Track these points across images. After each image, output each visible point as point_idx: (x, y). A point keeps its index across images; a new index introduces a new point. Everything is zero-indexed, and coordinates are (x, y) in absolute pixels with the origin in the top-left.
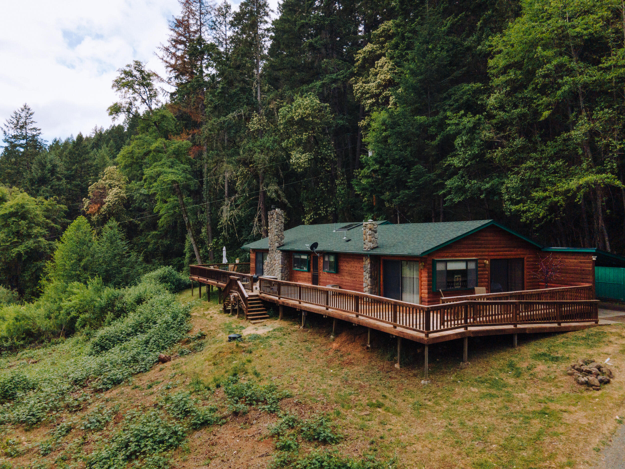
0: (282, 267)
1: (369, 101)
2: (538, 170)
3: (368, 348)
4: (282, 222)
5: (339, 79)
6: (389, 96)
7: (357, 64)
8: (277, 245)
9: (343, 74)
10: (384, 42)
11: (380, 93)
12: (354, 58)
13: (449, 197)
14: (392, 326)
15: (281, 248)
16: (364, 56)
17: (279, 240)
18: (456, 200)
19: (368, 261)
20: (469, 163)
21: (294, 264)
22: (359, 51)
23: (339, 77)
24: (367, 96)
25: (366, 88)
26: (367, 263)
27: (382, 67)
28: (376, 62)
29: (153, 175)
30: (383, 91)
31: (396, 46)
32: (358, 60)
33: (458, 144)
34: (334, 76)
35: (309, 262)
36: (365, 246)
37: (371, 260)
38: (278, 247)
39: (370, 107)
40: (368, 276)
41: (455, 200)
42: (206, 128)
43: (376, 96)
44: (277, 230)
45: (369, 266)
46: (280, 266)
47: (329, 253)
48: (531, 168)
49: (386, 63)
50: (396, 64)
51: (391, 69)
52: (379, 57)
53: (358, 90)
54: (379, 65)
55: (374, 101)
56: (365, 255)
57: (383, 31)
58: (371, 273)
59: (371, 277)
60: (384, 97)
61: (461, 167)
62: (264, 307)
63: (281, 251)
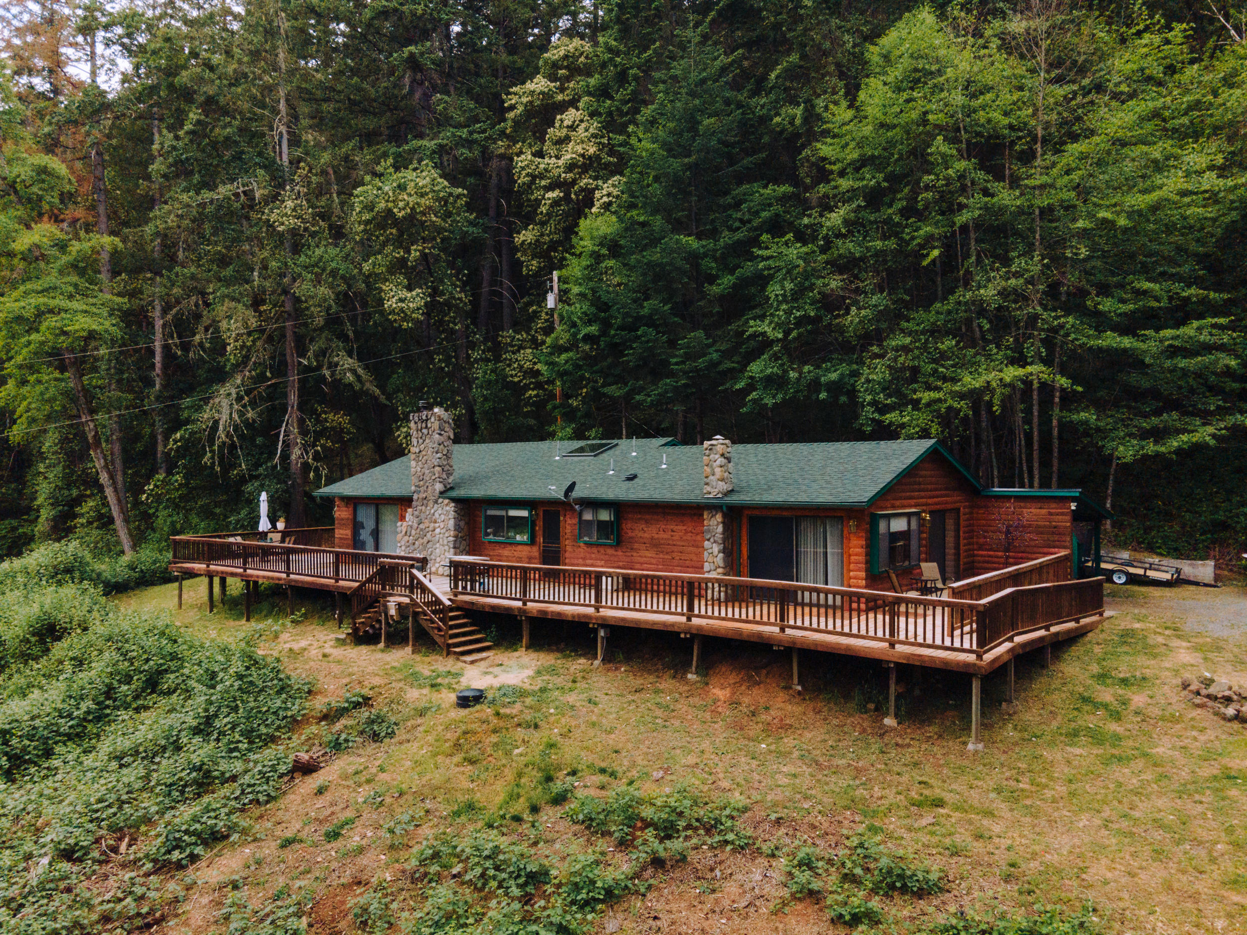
0: (456, 537)
1: (550, 195)
2: (916, 352)
3: (799, 693)
4: (449, 438)
5: (475, 141)
6: (594, 190)
7: (511, 115)
8: (439, 487)
9: (484, 131)
10: (568, 79)
11: (574, 182)
12: (503, 102)
13: (754, 395)
14: (886, 645)
15: (454, 494)
16: (531, 102)
17: (445, 476)
18: (769, 401)
19: (719, 517)
20: (794, 334)
21: (487, 528)
22: (514, 89)
23: (475, 136)
24: (543, 183)
25: (542, 166)
26: (713, 522)
27: (572, 128)
28: (558, 117)
29: (26, 315)
30: (580, 177)
31: (603, 92)
32: (512, 108)
33: (777, 295)
34: (464, 133)
35: (534, 524)
36: (708, 488)
37: (724, 516)
38: (441, 493)
39: (551, 206)
40: (716, 549)
41: (766, 401)
42: (170, 212)
43: (565, 186)
44: (439, 455)
45: (720, 529)
46: (452, 533)
47: (595, 504)
48: (905, 349)
49: (582, 121)
50: (604, 127)
51: (594, 136)
52: (562, 107)
53: (523, 168)
54: (566, 123)
55: (562, 195)
56: (713, 507)
57: (566, 57)
58: (724, 541)
59: (724, 551)
60: (582, 190)
61: (778, 340)
62: (472, 625)
63: (453, 500)
